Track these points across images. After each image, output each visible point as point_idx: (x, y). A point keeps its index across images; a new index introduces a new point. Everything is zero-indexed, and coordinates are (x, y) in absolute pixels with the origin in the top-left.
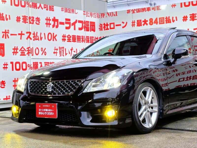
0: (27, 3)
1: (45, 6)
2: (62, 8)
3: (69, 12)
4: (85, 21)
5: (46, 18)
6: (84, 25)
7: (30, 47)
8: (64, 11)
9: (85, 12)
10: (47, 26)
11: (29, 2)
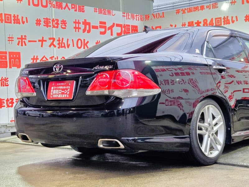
0: (50, 3)
1: (73, 6)
2: (95, 9)
3: (103, 14)
4: (124, 25)
5: (75, 21)
6: (123, 29)
7: (53, 57)
8: (98, 12)
9: (125, 13)
10: (76, 31)
11: (52, 2)
